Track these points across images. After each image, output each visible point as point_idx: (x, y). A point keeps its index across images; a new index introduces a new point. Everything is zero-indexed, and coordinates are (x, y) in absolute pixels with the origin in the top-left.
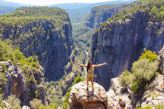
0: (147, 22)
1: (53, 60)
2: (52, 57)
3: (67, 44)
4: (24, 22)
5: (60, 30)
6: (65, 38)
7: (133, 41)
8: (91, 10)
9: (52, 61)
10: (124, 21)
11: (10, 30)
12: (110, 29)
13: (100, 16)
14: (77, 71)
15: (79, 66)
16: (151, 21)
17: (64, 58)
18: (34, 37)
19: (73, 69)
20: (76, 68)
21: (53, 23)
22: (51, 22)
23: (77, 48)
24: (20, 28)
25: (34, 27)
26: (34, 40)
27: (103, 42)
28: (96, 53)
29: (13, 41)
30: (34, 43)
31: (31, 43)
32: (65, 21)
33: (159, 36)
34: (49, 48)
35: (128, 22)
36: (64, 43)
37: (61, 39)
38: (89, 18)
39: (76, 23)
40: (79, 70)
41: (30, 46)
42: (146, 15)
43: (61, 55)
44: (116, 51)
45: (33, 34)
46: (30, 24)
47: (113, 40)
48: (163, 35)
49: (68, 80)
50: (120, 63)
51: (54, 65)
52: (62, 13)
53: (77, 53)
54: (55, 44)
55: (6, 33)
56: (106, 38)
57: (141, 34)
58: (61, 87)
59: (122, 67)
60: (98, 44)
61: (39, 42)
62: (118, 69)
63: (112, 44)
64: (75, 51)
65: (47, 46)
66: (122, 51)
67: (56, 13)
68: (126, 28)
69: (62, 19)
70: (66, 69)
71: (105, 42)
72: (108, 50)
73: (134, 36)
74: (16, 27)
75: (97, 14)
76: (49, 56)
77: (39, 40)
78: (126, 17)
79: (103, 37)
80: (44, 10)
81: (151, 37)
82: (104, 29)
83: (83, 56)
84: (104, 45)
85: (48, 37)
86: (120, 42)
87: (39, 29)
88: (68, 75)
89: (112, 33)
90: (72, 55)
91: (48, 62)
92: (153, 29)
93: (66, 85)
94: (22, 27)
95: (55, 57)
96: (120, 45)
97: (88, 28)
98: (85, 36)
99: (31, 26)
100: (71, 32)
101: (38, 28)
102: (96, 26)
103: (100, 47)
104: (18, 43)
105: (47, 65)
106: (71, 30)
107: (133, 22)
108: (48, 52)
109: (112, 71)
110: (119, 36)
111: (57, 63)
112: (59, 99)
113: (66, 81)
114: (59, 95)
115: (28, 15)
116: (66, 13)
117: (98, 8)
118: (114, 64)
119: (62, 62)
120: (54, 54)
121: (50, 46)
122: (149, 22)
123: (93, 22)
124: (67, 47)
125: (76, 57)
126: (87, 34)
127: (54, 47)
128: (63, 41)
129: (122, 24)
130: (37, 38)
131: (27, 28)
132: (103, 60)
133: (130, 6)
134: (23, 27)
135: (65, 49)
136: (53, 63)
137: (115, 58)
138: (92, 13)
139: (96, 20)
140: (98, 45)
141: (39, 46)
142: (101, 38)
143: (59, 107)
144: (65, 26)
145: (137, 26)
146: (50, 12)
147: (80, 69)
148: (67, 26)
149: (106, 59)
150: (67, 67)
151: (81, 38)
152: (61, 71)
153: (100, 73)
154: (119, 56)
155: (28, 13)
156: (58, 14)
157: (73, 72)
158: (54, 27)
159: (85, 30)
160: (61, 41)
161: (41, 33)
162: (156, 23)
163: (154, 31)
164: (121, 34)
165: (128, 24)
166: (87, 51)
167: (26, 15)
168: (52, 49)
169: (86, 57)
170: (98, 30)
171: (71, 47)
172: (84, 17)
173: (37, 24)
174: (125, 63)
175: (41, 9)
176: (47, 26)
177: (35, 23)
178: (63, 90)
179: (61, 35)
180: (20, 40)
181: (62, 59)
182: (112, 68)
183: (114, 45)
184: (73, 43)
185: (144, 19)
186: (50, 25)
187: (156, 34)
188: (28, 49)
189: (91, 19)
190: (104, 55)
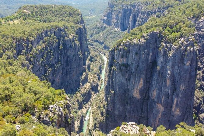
0: (160, 43)
1: (67, 71)
2: (66, 68)
3: (82, 52)
4: (36, 33)
5: (73, 38)
6: (80, 45)
7: (148, 60)
8: (109, 3)
9: (66, 73)
10: (140, 41)
11: (21, 44)
12: (126, 48)
13: (119, 12)
14: (93, 81)
15: (96, 75)
16: (164, 41)
17: (79, 67)
18: (46, 48)
19: (88, 79)
20: (91, 78)
21: (65, 30)
22: (63, 29)
23: (92, 53)
24: (32, 41)
25: (45, 37)
26: (46, 52)
27: (119, 60)
28: (113, 70)
29: (26, 56)
30: (47, 55)
31: (44, 55)
32: (78, 23)
33: (169, 58)
34: (62, 58)
35: (143, 42)
36: (79, 51)
37: (75, 47)
38: (106, 13)
39: (91, 15)
40: (95, 80)
41: (43, 59)
42: (159, 35)
43: (76, 65)
44: (132, 69)
45: (45, 45)
46: (42, 33)
47: (129, 59)
48: (172, 57)
49: (84, 93)
50: (135, 80)
51: (68, 76)
52: (74, 14)
53: (93, 60)
54: (69, 53)
55: (18, 48)
56: (122, 56)
57: (155, 53)
58: (76, 100)
59: (137, 84)
60: (115, 60)
61: (51, 53)
62: (134, 86)
63: (128, 62)
64: (91, 57)
65: (60, 56)
66: (137, 69)
67: (68, 14)
68: (141, 48)
69: (76, 22)
70: (82, 80)
71: (121, 60)
72: (124, 68)
73: (148, 55)
74: (28, 40)
75: (115, 9)
76: (62, 67)
77: (52, 51)
78: (141, 37)
79: (119, 55)
80: (54, 10)
81: (164, 57)
82: (120, 47)
83: (99, 62)
84: (120, 63)
85: (61, 47)
86: (135, 61)
87: (52, 38)
88: (84, 87)
89: (128, 51)
90: (87, 62)
91: (62, 73)
92: (165, 51)
93: (82, 97)
94: (34, 40)
95: (69, 68)
96: (136, 64)
97: (105, 25)
98: (102, 35)
99: (42, 36)
100: (85, 36)
101: (50, 37)
102: (115, 24)
103: (116, 64)
104: (31, 57)
105: (60, 77)
106: (85, 33)
107: (148, 42)
108: (61, 63)
109: (129, 88)
110: (135, 56)
111: (71, 74)
112: (75, 113)
113: (82, 93)
114: (74, 109)
115: (35, 16)
116: (80, 14)
117: (117, 1)
118: (130, 81)
119: (76, 73)
120: (67, 65)
121: (64, 56)
122: (162, 43)
123: (111, 18)
124: (81, 56)
125: (92, 64)
126: (104, 33)
127: (68, 57)
128: (77, 50)
129: (137, 44)
130: (49, 49)
131: (38, 39)
132: (120, 77)
133: (152, 5)
134: (35, 38)
135: (79, 57)
136: (66, 75)
137: (131, 76)
138: (109, 7)
139: (114, 16)
140: (115, 62)
141: (52, 58)
142: (118, 55)
143: (76, 121)
144: (79, 30)
145: (151, 46)
146: (61, 13)
147: (96, 78)
148: (80, 31)
149: (122, 76)
150: (82, 77)
151: (96, 38)
152: (75, 82)
153: (116, 89)
154: (134, 74)
155: (34, 13)
156: (70, 15)
157: (89, 83)
158: (67, 35)
159: (102, 27)
160: (75, 49)
161: (54, 43)
162: (168, 45)
163: (166, 52)
164: (137, 54)
165: (142, 45)
166: (104, 54)
167: (33, 16)
168: (66, 59)
169: (103, 62)
170: (114, 47)
171: (86, 53)
172: (99, 8)
173: (49, 33)
174: (140, 81)
175: (50, 9)
176: (59, 34)
177: (47, 32)
178: (79, 103)
179: (75, 42)
180: (32, 54)
181: (76, 69)
182: (129, 85)
183: (130, 63)
184: (88, 48)
185: (158, 39)
186: (63, 33)
187: (168, 55)
188: (41, 62)
189: (108, 14)
190: (121, 72)
